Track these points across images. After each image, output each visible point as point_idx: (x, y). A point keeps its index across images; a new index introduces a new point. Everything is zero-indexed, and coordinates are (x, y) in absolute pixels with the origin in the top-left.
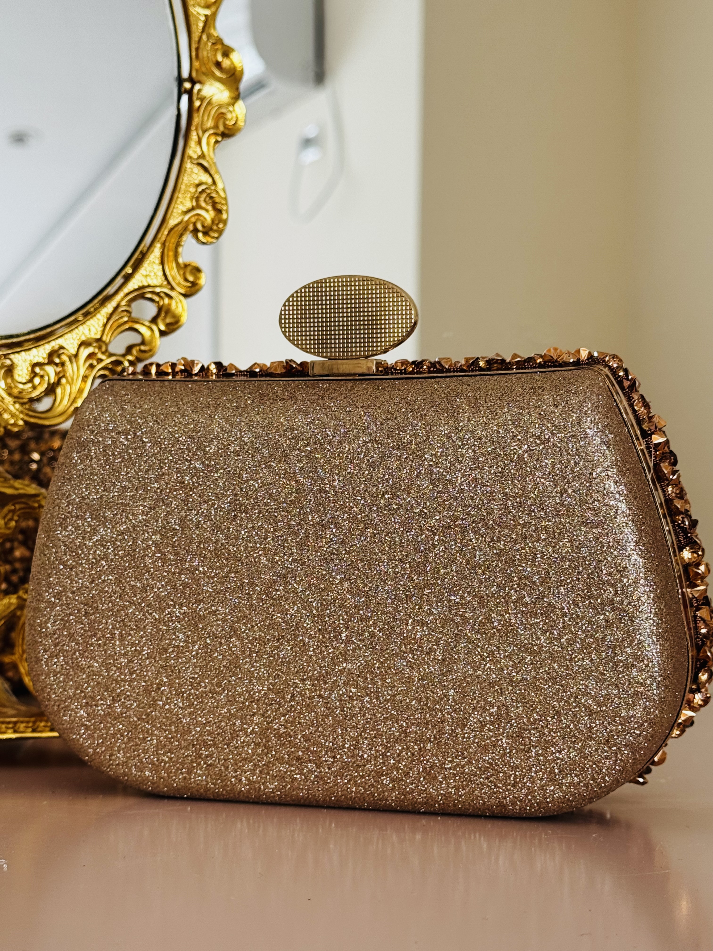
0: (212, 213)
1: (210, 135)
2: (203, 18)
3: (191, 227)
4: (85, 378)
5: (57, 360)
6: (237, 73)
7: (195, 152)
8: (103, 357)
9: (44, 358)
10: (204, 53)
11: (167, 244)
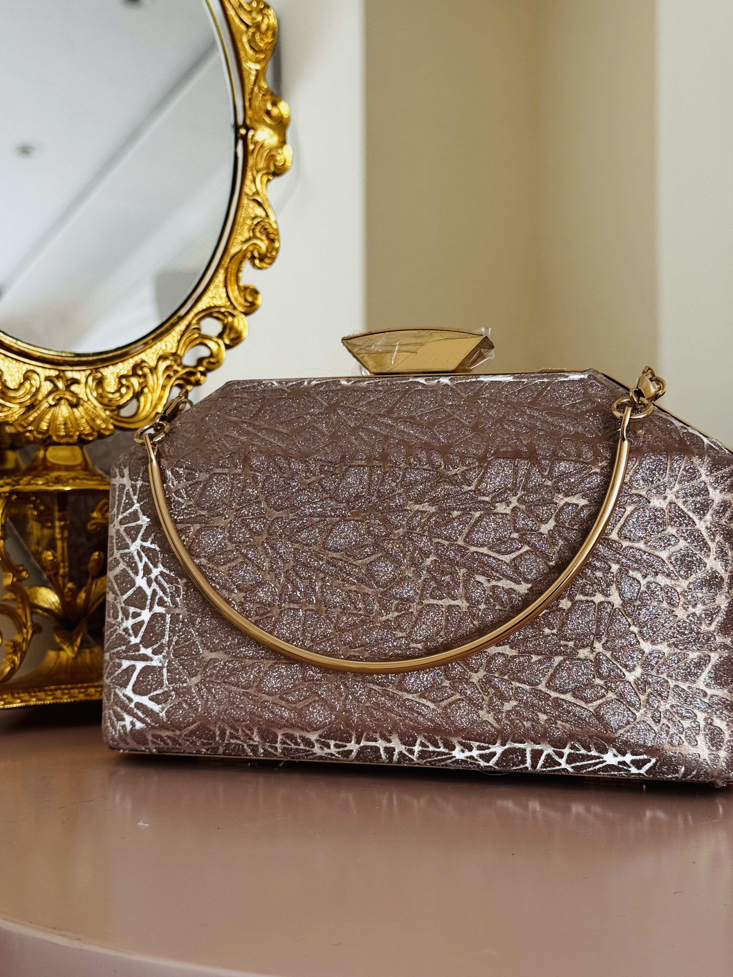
0: (266, 242)
1: (263, 175)
2: (254, 73)
3: (249, 255)
4: (164, 387)
5: (140, 373)
6: (284, 120)
7: (250, 189)
8: (179, 369)
9: (128, 371)
10: (257, 103)
11: (229, 270)
